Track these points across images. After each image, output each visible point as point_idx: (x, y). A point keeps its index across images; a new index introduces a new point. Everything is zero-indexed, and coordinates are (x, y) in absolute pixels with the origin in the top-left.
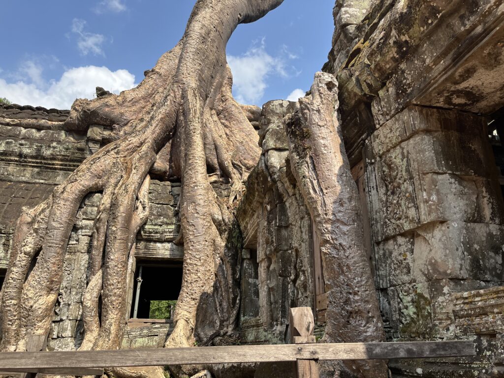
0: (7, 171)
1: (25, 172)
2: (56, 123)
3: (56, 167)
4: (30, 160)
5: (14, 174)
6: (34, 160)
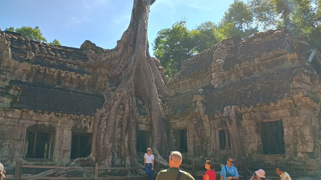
3: (85, 85)
6: (77, 81)
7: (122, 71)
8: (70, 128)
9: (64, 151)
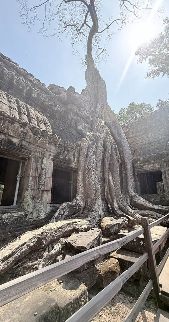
8: (51, 158)
9: (43, 191)
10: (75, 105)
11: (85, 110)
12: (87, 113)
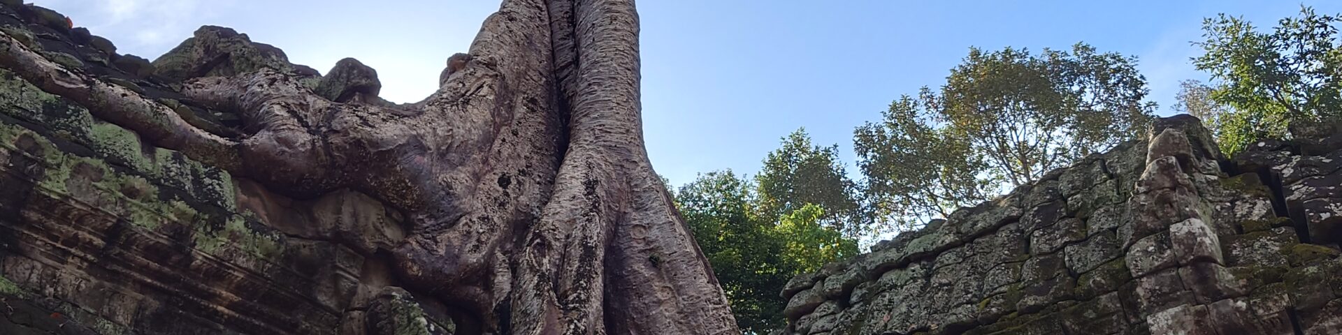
0: (55, 281)
1: (116, 304)
2: (206, 135)
3: (220, 308)
4: (140, 259)
5: (80, 302)
6: (154, 265)
7: (491, 254)
10: (374, 194)
11: (452, 224)
12: (474, 242)
